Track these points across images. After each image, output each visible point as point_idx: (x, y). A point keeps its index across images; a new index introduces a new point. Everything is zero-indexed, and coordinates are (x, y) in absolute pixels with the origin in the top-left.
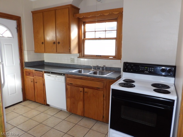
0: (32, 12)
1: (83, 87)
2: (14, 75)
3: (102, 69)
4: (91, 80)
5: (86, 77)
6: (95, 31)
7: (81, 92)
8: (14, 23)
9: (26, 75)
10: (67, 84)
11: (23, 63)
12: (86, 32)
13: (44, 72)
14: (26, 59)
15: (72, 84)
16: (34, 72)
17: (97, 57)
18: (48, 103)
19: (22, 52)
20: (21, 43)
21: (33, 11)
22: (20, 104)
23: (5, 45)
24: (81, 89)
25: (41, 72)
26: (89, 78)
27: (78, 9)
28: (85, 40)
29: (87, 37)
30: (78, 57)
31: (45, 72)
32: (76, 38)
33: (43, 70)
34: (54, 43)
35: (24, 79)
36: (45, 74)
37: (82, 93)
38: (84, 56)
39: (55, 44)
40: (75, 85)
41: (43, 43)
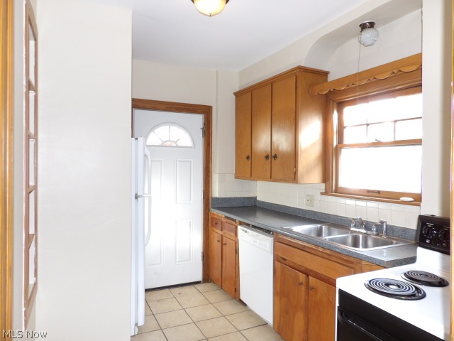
0: (235, 94)
1: (307, 273)
2: (190, 222)
3: (377, 231)
4: (325, 256)
5: (314, 247)
6: (368, 125)
7: (301, 284)
8: (199, 119)
9: (212, 226)
10: (277, 259)
11: (209, 199)
12: (345, 127)
13: (238, 223)
14: (216, 192)
15: (285, 259)
16: (224, 220)
17: (370, 194)
18: (242, 298)
19: (209, 176)
20: (209, 157)
21: (238, 90)
22: (196, 286)
23: (180, 161)
24: (302, 277)
25: (234, 223)
26: (320, 249)
27: (326, 74)
28: (341, 148)
29: (346, 141)
30: (322, 194)
31: (241, 223)
32: (314, 144)
33: (238, 219)
34: (267, 157)
35: (209, 233)
36: (240, 228)
37: (303, 288)
38: (336, 192)
39: (270, 160)
40: (291, 264)
41: (248, 158)
